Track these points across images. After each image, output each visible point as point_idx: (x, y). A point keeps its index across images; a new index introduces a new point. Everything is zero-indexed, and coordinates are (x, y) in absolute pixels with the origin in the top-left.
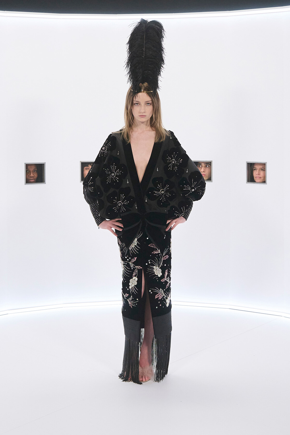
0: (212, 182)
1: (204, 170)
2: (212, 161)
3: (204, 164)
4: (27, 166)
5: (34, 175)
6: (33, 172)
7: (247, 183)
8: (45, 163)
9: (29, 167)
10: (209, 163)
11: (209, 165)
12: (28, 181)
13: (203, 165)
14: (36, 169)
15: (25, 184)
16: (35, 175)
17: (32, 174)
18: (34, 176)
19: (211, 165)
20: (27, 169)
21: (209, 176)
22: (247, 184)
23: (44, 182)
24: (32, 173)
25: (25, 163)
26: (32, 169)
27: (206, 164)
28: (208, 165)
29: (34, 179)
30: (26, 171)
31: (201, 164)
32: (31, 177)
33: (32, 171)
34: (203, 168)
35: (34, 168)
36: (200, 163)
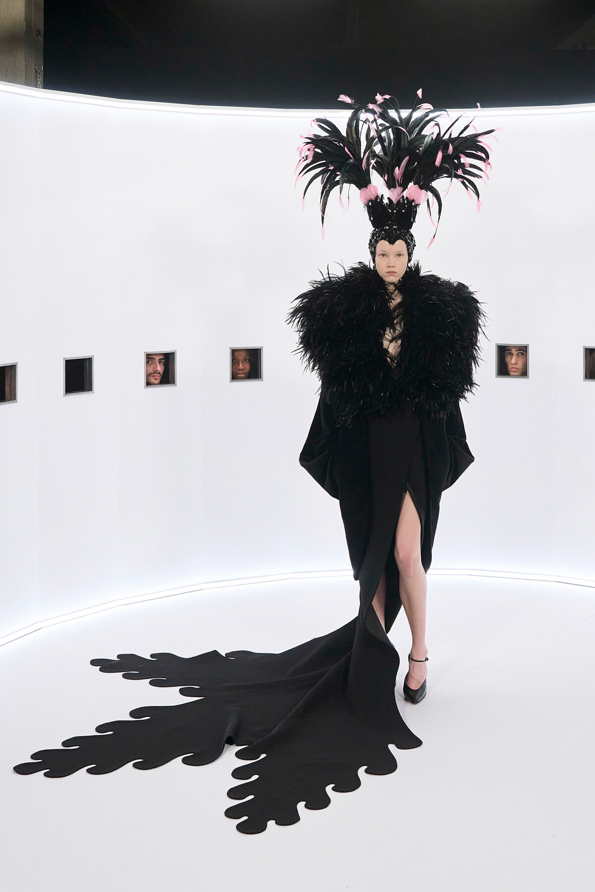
0: (528, 378)
1: (517, 361)
2: (528, 345)
3: (516, 351)
4: (234, 351)
5: (244, 366)
6: (243, 361)
7: (584, 380)
8: (262, 347)
9: (236, 354)
10: (524, 349)
11: (524, 353)
12: (235, 377)
13: (514, 351)
14: (248, 357)
15: (230, 382)
16: (246, 366)
17: (241, 365)
18: (244, 368)
19: (526, 352)
20: (234, 356)
21: (522, 370)
22: (585, 382)
23: (261, 378)
24: (241, 363)
25: (230, 348)
26: (241, 357)
27: (519, 350)
28: (522, 351)
29: (244, 374)
30: (233, 360)
31: (510, 350)
32: (239, 369)
33: (241, 360)
34: (514, 357)
35: (245, 355)
36: (509, 348)
